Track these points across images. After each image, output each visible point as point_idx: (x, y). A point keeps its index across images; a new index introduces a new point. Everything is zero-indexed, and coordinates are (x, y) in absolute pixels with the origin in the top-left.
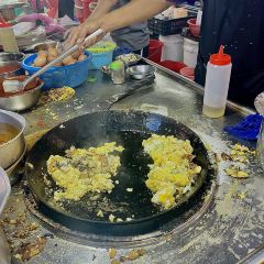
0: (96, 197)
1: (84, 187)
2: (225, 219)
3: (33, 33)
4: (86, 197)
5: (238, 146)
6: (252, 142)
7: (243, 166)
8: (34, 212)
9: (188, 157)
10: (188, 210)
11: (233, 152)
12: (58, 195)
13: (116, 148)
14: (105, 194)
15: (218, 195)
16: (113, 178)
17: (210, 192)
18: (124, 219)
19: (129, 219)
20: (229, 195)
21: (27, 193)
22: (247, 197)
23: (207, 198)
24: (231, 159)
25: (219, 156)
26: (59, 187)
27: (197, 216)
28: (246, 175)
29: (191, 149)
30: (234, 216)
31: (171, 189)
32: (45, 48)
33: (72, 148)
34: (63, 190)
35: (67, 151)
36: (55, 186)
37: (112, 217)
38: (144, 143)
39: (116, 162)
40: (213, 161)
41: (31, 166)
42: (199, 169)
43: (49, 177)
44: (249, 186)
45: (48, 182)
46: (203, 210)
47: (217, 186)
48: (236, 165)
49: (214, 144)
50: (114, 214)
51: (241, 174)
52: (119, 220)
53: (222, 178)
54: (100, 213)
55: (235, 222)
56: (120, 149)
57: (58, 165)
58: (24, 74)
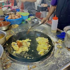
0: (24, 53)
1: (21, 50)
4: (21, 53)
5: (60, 40)
6: (63, 39)
7: (61, 45)
8: (8, 56)
9: (47, 43)
10: (47, 56)
11: (58, 41)
12: (14, 52)
14: (26, 52)
17: (53, 51)
18: (31, 58)
20: (57, 52)
21: (7, 52)
23: (52, 53)
24: (58, 43)
25: (55, 42)
26: (15, 50)
27: (49, 57)
28: (62, 47)
29: (48, 41)
31: (43, 50)
32: (11, 14)
35: (17, 41)
36: (14, 50)
37: (28, 58)
38: (36, 39)
39: (29, 44)
40: (53, 44)
41: (8, 45)
42: (50, 46)
44: (62, 50)
45: (12, 49)
47: (54, 50)
48: (59, 45)
49: (54, 39)
50: (29, 57)
51: (60, 47)
53: (56, 48)
54: (25, 57)
56: (30, 40)
57: (14, 45)
58: (5, 21)
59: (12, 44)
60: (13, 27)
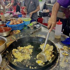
0: (26, 61)
1: (22, 58)
2: (63, 68)
3: (9, 16)
4: (23, 61)
5: (65, 46)
7: (67, 52)
8: (8, 65)
11: (64, 48)
12: (15, 60)
13: (31, 47)
14: (28, 60)
15: (60, 61)
18: (34, 68)
19: (35, 68)
21: (7, 60)
22: (69, 61)
24: (63, 50)
25: (60, 49)
26: (15, 58)
28: (68, 55)
30: (65, 67)
32: (12, 20)
33: (19, 47)
34: (17, 59)
35: (18, 48)
37: (30, 67)
39: (31, 51)
40: (58, 51)
41: (8, 52)
43: (13, 55)
45: (12, 57)
46: (56, 65)
47: (60, 58)
48: (65, 52)
49: (58, 46)
51: (66, 54)
52: (33, 68)
53: (61, 56)
54: (27, 66)
55: (66, 69)
58: (7, 26)
59: (13, 51)
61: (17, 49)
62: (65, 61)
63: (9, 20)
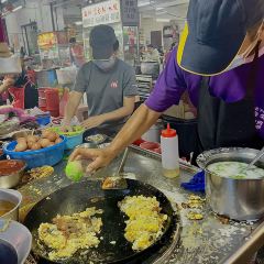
2: (191, 250)
4: (77, 253)
5: (193, 197)
6: (202, 192)
7: (198, 211)
9: (156, 209)
11: (190, 202)
13: (97, 212)
14: (93, 248)
15: (183, 234)
16: (98, 236)
17: (177, 232)
20: (191, 233)
22: (204, 232)
23: (175, 237)
24: (189, 207)
25: (180, 205)
26: (52, 249)
27: (169, 252)
28: (202, 217)
29: (158, 204)
30: (197, 247)
31: (146, 235)
34: (56, 250)
35: (54, 219)
36: (48, 249)
38: (119, 204)
40: (175, 209)
42: (165, 217)
44: (204, 224)
45: (42, 246)
47: (181, 228)
49: (175, 197)
51: (198, 216)
53: (184, 221)
55: (198, 251)
56: (101, 212)
57: (49, 231)
59: (40, 229)
60: (34, 176)
61: (51, 222)
62: (196, 234)
63: (10, 135)
